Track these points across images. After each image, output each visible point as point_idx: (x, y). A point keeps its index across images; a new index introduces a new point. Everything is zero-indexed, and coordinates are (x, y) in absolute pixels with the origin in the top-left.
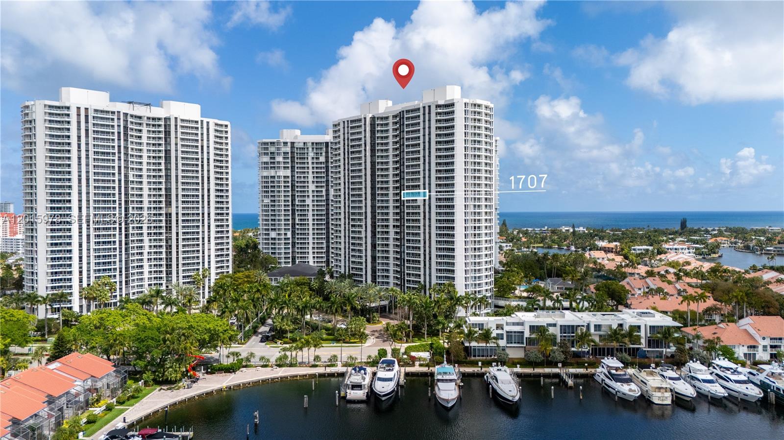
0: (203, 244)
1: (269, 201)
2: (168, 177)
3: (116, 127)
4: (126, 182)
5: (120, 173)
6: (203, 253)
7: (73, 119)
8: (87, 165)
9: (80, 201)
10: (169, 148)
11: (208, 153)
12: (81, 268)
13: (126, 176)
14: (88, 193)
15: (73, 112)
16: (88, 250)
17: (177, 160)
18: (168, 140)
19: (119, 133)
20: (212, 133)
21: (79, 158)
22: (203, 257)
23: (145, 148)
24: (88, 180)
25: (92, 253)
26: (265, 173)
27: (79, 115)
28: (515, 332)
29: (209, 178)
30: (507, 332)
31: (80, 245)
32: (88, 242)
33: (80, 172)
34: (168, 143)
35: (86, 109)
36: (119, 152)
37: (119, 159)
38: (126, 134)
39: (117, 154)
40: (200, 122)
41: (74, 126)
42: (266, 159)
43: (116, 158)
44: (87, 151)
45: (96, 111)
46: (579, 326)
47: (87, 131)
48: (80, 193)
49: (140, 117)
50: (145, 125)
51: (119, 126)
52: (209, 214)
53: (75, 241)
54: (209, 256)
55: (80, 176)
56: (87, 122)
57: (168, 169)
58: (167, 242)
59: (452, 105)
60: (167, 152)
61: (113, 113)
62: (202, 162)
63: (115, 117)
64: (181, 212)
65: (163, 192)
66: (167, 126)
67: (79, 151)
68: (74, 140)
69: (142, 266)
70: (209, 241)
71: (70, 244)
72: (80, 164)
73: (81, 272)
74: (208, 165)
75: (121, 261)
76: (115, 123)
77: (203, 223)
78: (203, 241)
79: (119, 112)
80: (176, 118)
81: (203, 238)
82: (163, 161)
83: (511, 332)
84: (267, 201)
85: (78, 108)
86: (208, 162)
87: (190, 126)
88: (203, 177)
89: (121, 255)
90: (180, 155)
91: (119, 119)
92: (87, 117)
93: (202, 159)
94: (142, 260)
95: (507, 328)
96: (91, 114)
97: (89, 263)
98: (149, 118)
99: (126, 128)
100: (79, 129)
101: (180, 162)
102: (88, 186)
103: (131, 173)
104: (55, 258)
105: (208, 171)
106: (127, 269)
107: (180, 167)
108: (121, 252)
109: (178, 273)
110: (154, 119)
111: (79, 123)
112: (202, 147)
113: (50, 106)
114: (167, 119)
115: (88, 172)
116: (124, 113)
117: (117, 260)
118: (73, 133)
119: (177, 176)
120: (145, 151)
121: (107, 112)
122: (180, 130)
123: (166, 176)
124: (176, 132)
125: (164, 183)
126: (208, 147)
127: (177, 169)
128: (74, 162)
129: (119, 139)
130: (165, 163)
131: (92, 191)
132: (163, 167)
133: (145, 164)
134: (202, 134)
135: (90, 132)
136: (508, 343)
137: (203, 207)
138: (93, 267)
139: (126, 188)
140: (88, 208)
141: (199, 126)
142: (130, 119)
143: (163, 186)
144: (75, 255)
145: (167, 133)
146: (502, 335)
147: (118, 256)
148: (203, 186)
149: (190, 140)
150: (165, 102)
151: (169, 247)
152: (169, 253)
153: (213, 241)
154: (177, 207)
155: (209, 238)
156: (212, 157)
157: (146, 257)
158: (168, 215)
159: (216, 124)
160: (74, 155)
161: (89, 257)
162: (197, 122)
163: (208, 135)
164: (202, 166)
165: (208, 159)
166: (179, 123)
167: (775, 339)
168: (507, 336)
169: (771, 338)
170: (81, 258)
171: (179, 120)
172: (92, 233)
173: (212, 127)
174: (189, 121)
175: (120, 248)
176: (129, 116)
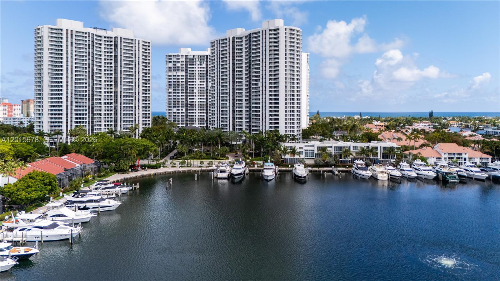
0: (135, 110)
1: (172, 90)
2: (116, 70)
3: (87, 41)
4: (93, 72)
5: (89, 67)
6: (135, 115)
7: (64, 36)
8: (72, 62)
9: (67, 82)
10: (116, 54)
11: (139, 58)
12: (67, 120)
13: (93, 69)
14: (72, 78)
15: (64, 32)
16: (71, 110)
17: (121, 61)
18: (116, 49)
19: (89, 45)
20: (141, 47)
21: (67, 58)
22: (135, 117)
23: (103, 54)
24: (72, 70)
25: (74, 112)
26: (170, 74)
27: (67, 34)
28: (309, 150)
29: (139, 72)
30: (305, 150)
31: (67, 107)
32: (71, 105)
33: (67, 66)
34: (116, 51)
35: (72, 31)
36: (89, 55)
37: (89, 59)
38: (93, 45)
39: (88, 56)
40: (134, 40)
41: (64, 41)
42: (171, 65)
43: (87, 59)
44: (72, 54)
45: (77, 32)
47: (72, 43)
48: (67, 78)
49: (100, 37)
50: (103, 41)
51: (89, 41)
52: (139, 93)
53: (64, 105)
54: (139, 117)
55: (67, 68)
56: (72, 37)
57: (116, 66)
58: (115, 108)
59: (278, 29)
60: (116, 57)
61: (86, 33)
62: (135, 63)
63: (87, 36)
64: (123, 91)
65: (113, 79)
66: (115, 42)
67: (67, 54)
68: (64, 48)
69: (100, 121)
70: (139, 108)
71: (61, 106)
72: (67, 62)
73: (67, 123)
74: (139, 65)
75: (89, 117)
76: (87, 39)
77: (135, 98)
78: (135, 108)
79: (89, 33)
80: (121, 37)
82: (113, 62)
83: (307, 150)
84: (171, 90)
85: (67, 30)
86: (139, 63)
87: (129, 42)
88: (135, 72)
89: (89, 114)
90: (123, 58)
91: (89, 37)
92: (72, 35)
93: (135, 61)
94: (100, 118)
95: (305, 148)
96: (74, 33)
97: (71, 118)
98: (105, 37)
99: (93, 42)
100: (67, 41)
101: (123, 62)
102: (72, 74)
103: (95, 68)
104: (53, 114)
105: (139, 68)
106: (92, 122)
107: (123, 65)
108: (89, 112)
109: (121, 126)
110: (108, 38)
111: (67, 38)
112: (135, 54)
113: (52, 29)
114: (116, 38)
115: (72, 66)
116: (92, 34)
117: (87, 116)
118: (64, 44)
119: (121, 71)
120: (103, 56)
121: (83, 33)
122: (123, 44)
123: (115, 70)
124: (121, 45)
125: (113, 74)
126: (139, 54)
127: (121, 66)
129: (89, 48)
131: (74, 77)
132: (113, 65)
133: (103, 63)
134: (135, 47)
135: (74, 44)
136: (305, 156)
137: (135, 89)
138: (74, 120)
139: (93, 76)
140: (72, 86)
141: (134, 42)
142: (95, 37)
143: (113, 76)
144: (64, 113)
145: (116, 46)
146: (303, 152)
147: (87, 114)
148: (135, 77)
149: (129, 50)
150: (114, 29)
151: (116, 111)
152: (116, 114)
153: (141, 109)
154: (121, 88)
155: (139, 107)
156: (141, 60)
157: (103, 116)
158: (116, 93)
159: (143, 42)
161: (71, 114)
162: (132, 40)
163: (139, 47)
164: (135, 65)
165: (139, 61)
166: (123, 40)
167: (451, 154)
168: (305, 152)
169: (449, 154)
170: (67, 114)
171: (122, 39)
172: (74, 101)
173: (141, 43)
174: (128, 39)
175: (89, 110)
176: (94, 35)
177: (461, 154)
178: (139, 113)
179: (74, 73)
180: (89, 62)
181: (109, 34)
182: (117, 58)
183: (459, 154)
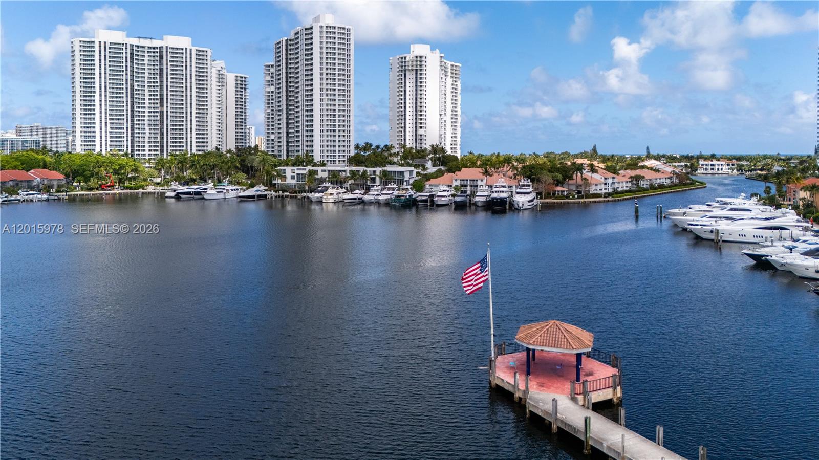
0: (187, 133)
2: (161, 86)
3: (124, 54)
4: (132, 90)
5: (127, 83)
6: (187, 139)
7: (97, 49)
8: (105, 78)
9: (101, 101)
10: (162, 67)
11: (191, 70)
12: (101, 143)
13: (132, 86)
14: (106, 96)
15: (97, 45)
16: (106, 132)
17: (167, 75)
18: (162, 61)
19: (126, 57)
20: (194, 57)
21: (100, 74)
22: (186, 142)
23: (146, 67)
24: (106, 87)
25: (109, 135)
27: (100, 46)
28: (302, 175)
29: (191, 88)
30: (297, 174)
31: (101, 129)
32: (106, 127)
33: (100, 82)
34: (161, 64)
35: (105, 43)
36: (127, 70)
37: (127, 74)
38: (132, 58)
39: (125, 71)
40: (184, 49)
41: (97, 54)
42: (269, 78)
43: (124, 74)
44: (105, 69)
45: (111, 43)
47: (105, 56)
48: (101, 96)
49: (144, 47)
50: (146, 52)
51: (126, 53)
52: (191, 112)
53: (97, 126)
54: (191, 142)
55: (100, 85)
56: (105, 50)
57: (161, 82)
58: (161, 130)
59: (311, 28)
60: (161, 70)
61: (123, 44)
62: (186, 77)
63: (124, 47)
64: (169, 110)
65: (158, 97)
66: (161, 52)
67: (100, 69)
68: (97, 62)
70: (191, 131)
71: (94, 127)
72: (100, 78)
74: (191, 79)
75: (127, 141)
76: (124, 51)
77: (186, 118)
78: (187, 131)
79: (126, 44)
80: (167, 47)
81: (187, 129)
82: (158, 77)
83: (300, 175)
85: (100, 42)
86: (191, 77)
87: (178, 52)
89: (127, 136)
90: (169, 72)
91: (126, 48)
92: (105, 47)
93: (186, 74)
94: (144, 142)
95: (297, 172)
96: (108, 45)
97: (106, 140)
98: (149, 47)
99: (132, 54)
100: (100, 55)
101: (169, 77)
102: (106, 91)
103: (136, 84)
104: (86, 136)
105: (191, 83)
106: (132, 146)
107: (170, 80)
108: (127, 135)
110: (154, 48)
111: (100, 51)
112: (186, 66)
113: (84, 42)
114: (161, 48)
115: (106, 83)
116: (130, 45)
117: (125, 139)
118: (97, 58)
119: (167, 86)
120: (146, 69)
121: (119, 44)
122: (169, 55)
123: (160, 86)
124: (167, 56)
125: (159, 91)
126: (191, 66)
127: (167, 81)
128: (97, 76)
129: (126, 61)
130: (160, 77)
131: (108, 95)
132: (158, 80)
133: (146, 78)
134: (186, 57)
135: (107, 57)
136: (297, 181)
137: (187, 108)
138: (109, 144)
139: (132, 94)
140: (106, 105)
141: (184, 51)
142: (135, 48)
143: (158, 93)
144: (98, 134)
145: (161, 57)
146: (294, 176)
147: (125, 137)
149: (178, 61)
150: (165, 37)
151: (162, 134)
152: (162, 138)
154: (167, 107)
155: (191, 129)
156: (194, 73)
157: (147, 140)
158: (162, 112)
159: (197, 50)
160: (97, 72)
161: (106, 136)
162: (182, 49)
163: (191, 58)
164: (186, 79)
165: (191, 75)
166: (169, 50)
167: (464, 180)
168: (297, 177)
169: (461, 180)
170: (101, 137)
171: (169, 48)
172: (108, 121)
173: (194, 53)
174: (177, 49)
175: (127, 132)
176: (134, 46)
177: (477, 180)
178: (191, 137)
179: (108, 90)
180: (127, 77)
181: (157, 43)
182: (163, 71)
183: (474, 180)
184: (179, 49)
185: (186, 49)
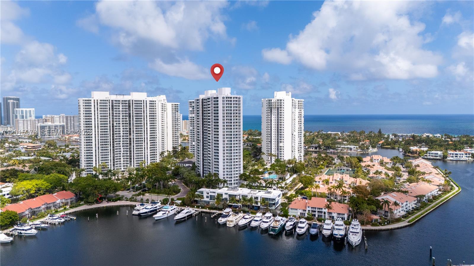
0: (145, 150)
2: (130, 124)
4: (113, 127)
5: (110, 123)
6: (145, 154)
7: (93, 104)
8: (98, 121)
9: (95, 134)
10: (130, 112)
11: (147, 113)
12: (96, 159)
13: (113, 124)
15: (92, 102)
16: (99, 152)
17: (133, 117)
19: (109, 108)
20: (148, 105)
21: (95, 119)
22: (145, 155)
23: (121, 113)
25: (100, 154)
28: (213, 196)
29: (147, 123)
30: (210, 195)
31: (96, 151)
32: (98, 149)
33: (95, 124)
34: (130, 110)
35: (97, 100)
36: (110, 115)
37: (110, 118)
38: (113, 108)
40: (143, 101)
41: (93, 107)
43: (108, 118)
44: (98, 116)
45: (101, 100)
46: (236, 195)
47: (97, 108)
48: (95, 132)
49: (119, 101)
50: (121, 104)
51: (109, 105)
52: (147, 138)
53: (94, 149)
54: (147, 155)
56: (97, 105)
57: (130, 121)
58: (130, 149)
59: (217, 98)
61: (107, 100)
63: (108, 102)
64: (135, 137)
65: (128, 130)
66: (129, 104)
67: (95, 116)
68: (93, 112)
69: (120, 159)
71: (92, 150)
72: (95, 121)
73: (96, 161)
74: (147, 118)
75: (111, 157)
77: (144, 142)
79: (109, 100)
80: (132, 100)
81: (144, 148)
82: (128, 118)
83: (212, 196)
85: (94, 100)
86: (147, 117)
87: (139, 103)
88: (144, 123)
90: (134, 115)
91: (109, 103)
92: (97, 103)
93: (144, 116)
94: (120, 156)
95: (210, 194)
96: (99, 102)
97: (99, 157)
98: (122, 101)
99: (112, 106)
100: (95, 108)
103: (115, 123)
104: (88, 155)
106: (114, 160)
108: (111, 153)
109: (134, 162)
110: (125, 101)
112: (144, 111)
113: (85, 100)
114: (129, 101)
115: (98, 124)
116: (112, 100)
118: (93, 110)
119: (133, 123)
120: (121, 114)
121: (105, 100)
123: (129, 123)
124: (133, 105)
125: (128, 126)
126: (146, 111)
127: (133, 121)
128: (93, 120)
129: (110, 110)
130: (129, 118)
131: (99, 131)
132: (128, 120)
133: (121, 119)
134: (144, 106)
135: (99, 109)
136: (210, 200)
137: (144, 135)
138: (100, 159)
139: (113, 129)
140: (98, 137)
141: (142, 102)
142: (114, 102)
143: (128, 127)
144: (94, 154)
145: (129, 106)
146: (208, 196)
147: (110, 155)
148: (144, 127)
149: (139, 108)
150: (131, 93)
151: (130, 151)
152: (130, 154)
153: (149, 149)
154: (133, 136)
156: (148, 115)
157: (122, 155)
158: (130, 139)
159: (150, 101)
160: (93, 117)
162: (141, 101)
163: (146, 106)
164: (144, 118)
165: (147, 116)
166: (134, 102)
167: (313, 208)
168: (210, 197)
170: (96, 155)
171: (133, 101)
172: (100, 146)
173: (148, 103)
175: (111, 152)
176: (114, 101)
177: (322, 209)
178: (147, 152)
179: (99, 128)
180: (110, 120)
181: (127, 98)
182: (130, 114)
183: (320, 208)
184: (140, 101)
185: (144, 101)
